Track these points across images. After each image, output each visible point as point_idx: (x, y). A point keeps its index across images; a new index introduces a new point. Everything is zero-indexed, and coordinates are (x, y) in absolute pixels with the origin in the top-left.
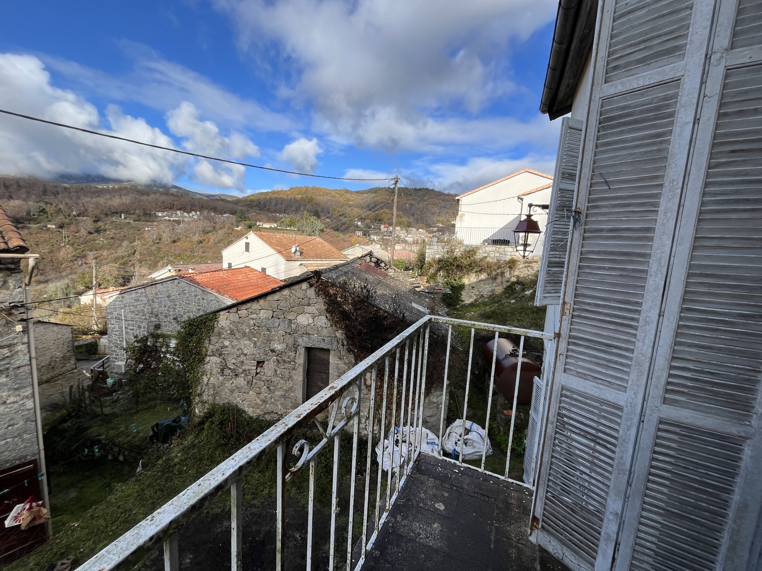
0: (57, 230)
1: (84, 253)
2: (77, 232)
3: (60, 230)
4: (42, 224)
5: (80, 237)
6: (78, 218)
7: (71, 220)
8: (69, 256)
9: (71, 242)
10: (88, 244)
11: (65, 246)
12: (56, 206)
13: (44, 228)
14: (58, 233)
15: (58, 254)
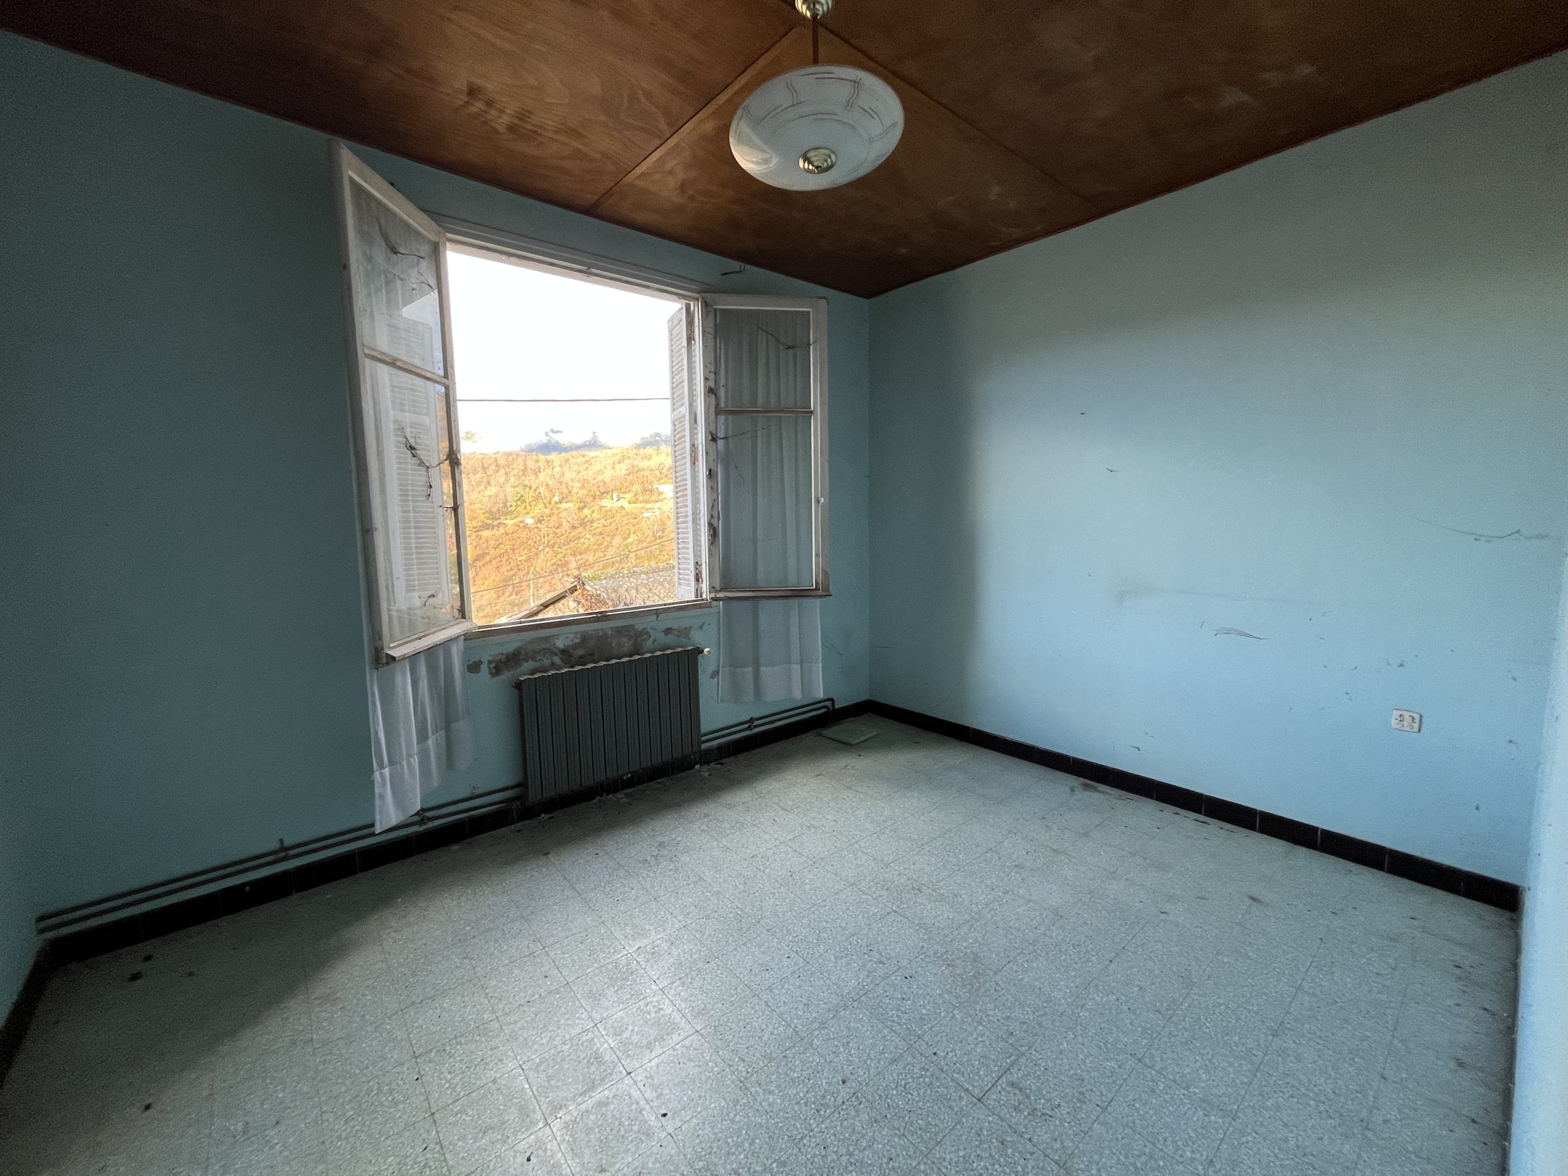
1: (566, 559)
4: (519, 519)
6: (559, 506)
9: (551, 542)
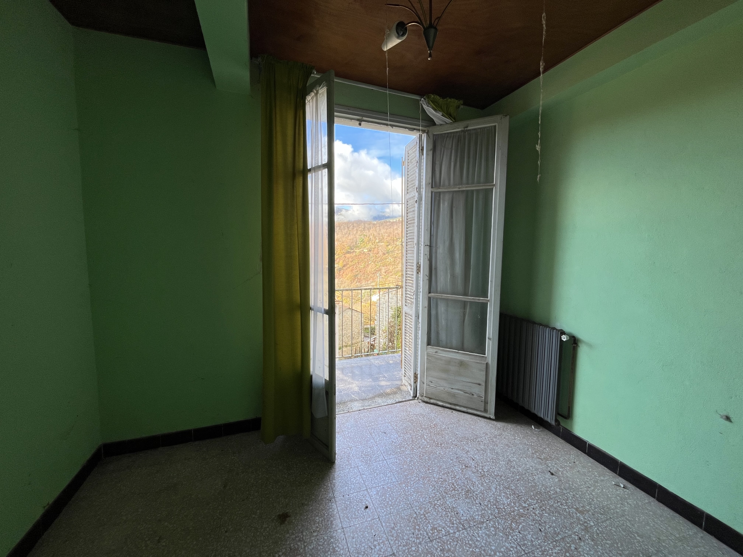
0: (368, 253)
2: (377, 254)
3: (370, 253)
5: (379, 257)
7: (375, 245)
8: (373, 270)
10: (383, 261)
11: (371, 263)
12: (369, 237)
13: (362, 252)
14: (368, 255)
15: (367, 269)
